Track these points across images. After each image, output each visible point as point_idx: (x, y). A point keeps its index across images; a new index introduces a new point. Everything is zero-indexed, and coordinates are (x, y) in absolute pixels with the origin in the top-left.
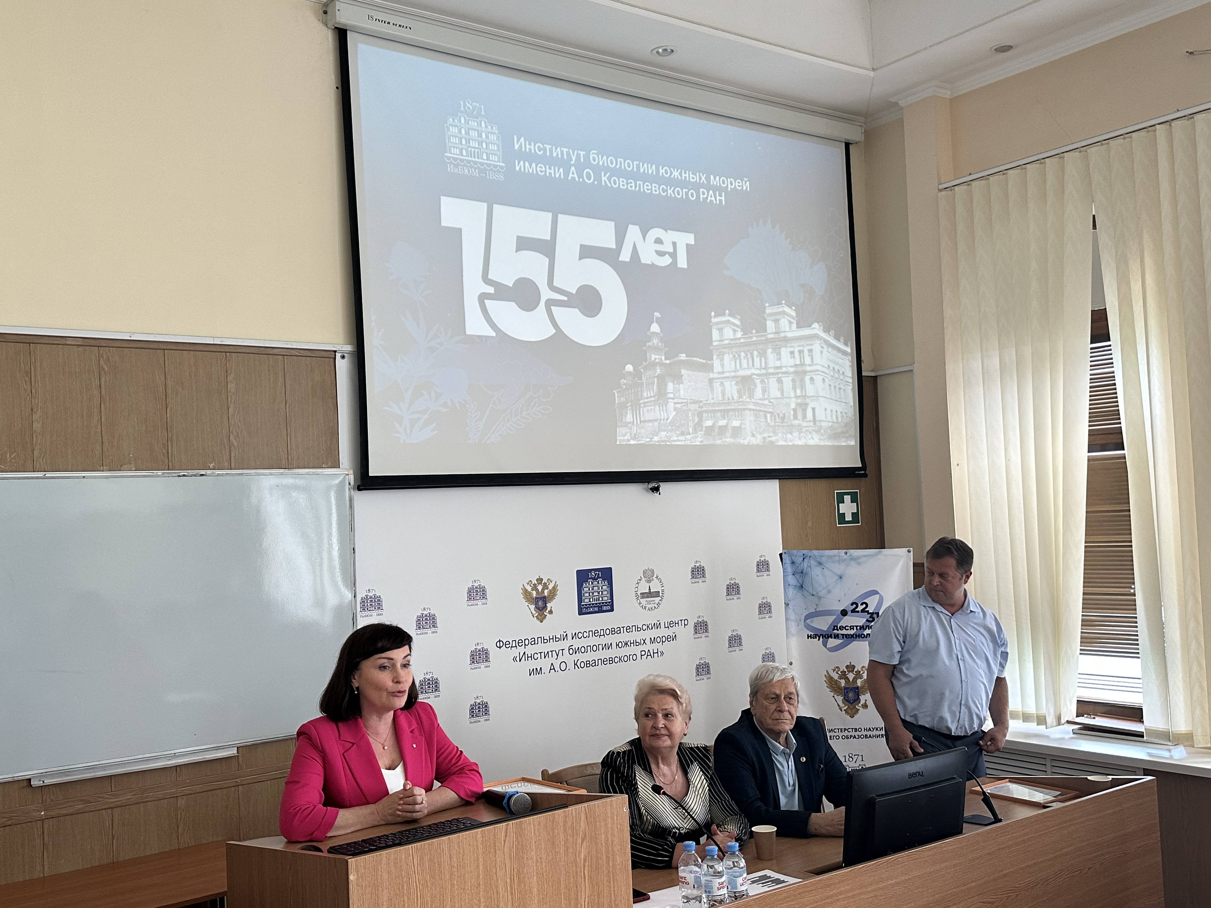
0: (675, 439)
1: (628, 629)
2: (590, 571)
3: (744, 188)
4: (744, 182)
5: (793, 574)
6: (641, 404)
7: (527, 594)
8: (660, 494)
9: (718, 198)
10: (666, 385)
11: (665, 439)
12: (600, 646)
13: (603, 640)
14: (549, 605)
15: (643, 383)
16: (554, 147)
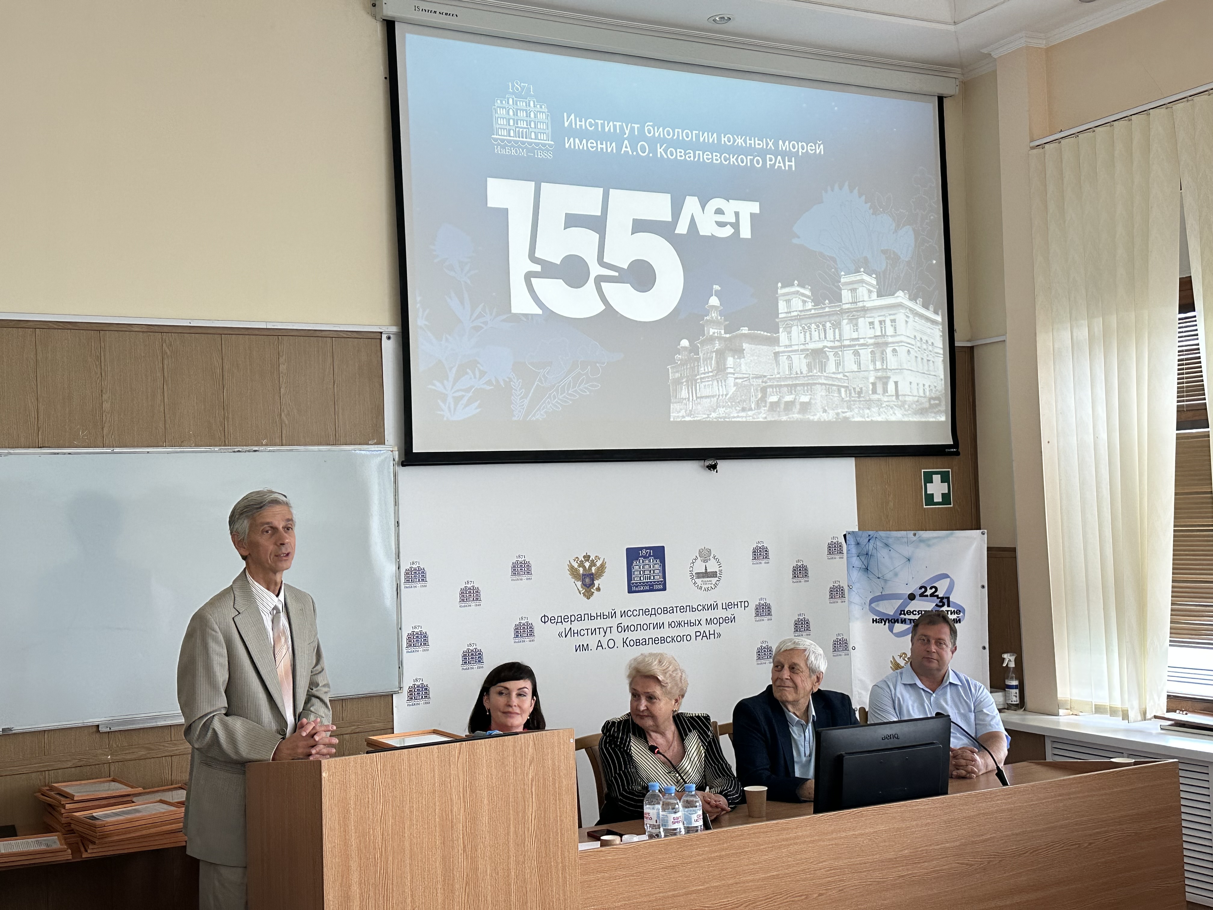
0: (736, 415)
1: (683, 609)
2: (641, 549)
3: (818, 152)
4: (817, 145)
5: (858, 556)
6: (698, 379)
7: (573, 571)
8: (717, 472)
9: (787, 163)
10: (725, 359)
11: (724, 415)
12: (652, 626)
13: (654, 620)
14: (596, 583)
15: (700, 358)
16: (606, 122)
